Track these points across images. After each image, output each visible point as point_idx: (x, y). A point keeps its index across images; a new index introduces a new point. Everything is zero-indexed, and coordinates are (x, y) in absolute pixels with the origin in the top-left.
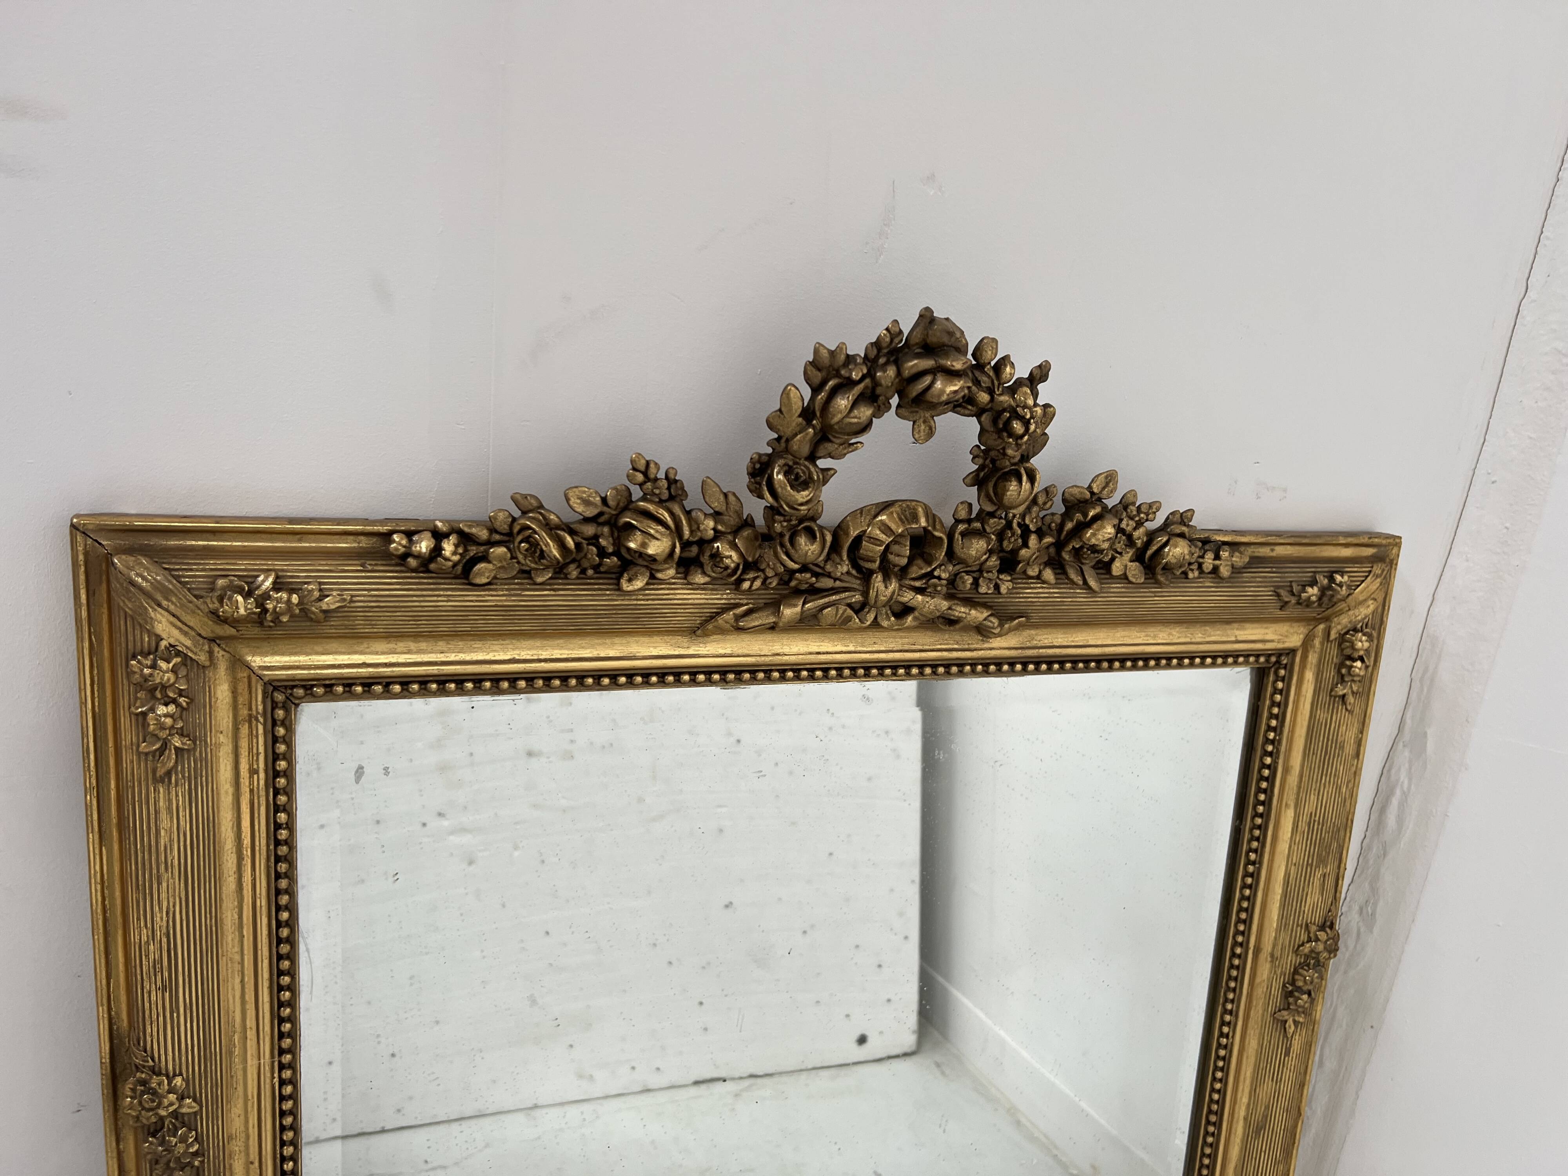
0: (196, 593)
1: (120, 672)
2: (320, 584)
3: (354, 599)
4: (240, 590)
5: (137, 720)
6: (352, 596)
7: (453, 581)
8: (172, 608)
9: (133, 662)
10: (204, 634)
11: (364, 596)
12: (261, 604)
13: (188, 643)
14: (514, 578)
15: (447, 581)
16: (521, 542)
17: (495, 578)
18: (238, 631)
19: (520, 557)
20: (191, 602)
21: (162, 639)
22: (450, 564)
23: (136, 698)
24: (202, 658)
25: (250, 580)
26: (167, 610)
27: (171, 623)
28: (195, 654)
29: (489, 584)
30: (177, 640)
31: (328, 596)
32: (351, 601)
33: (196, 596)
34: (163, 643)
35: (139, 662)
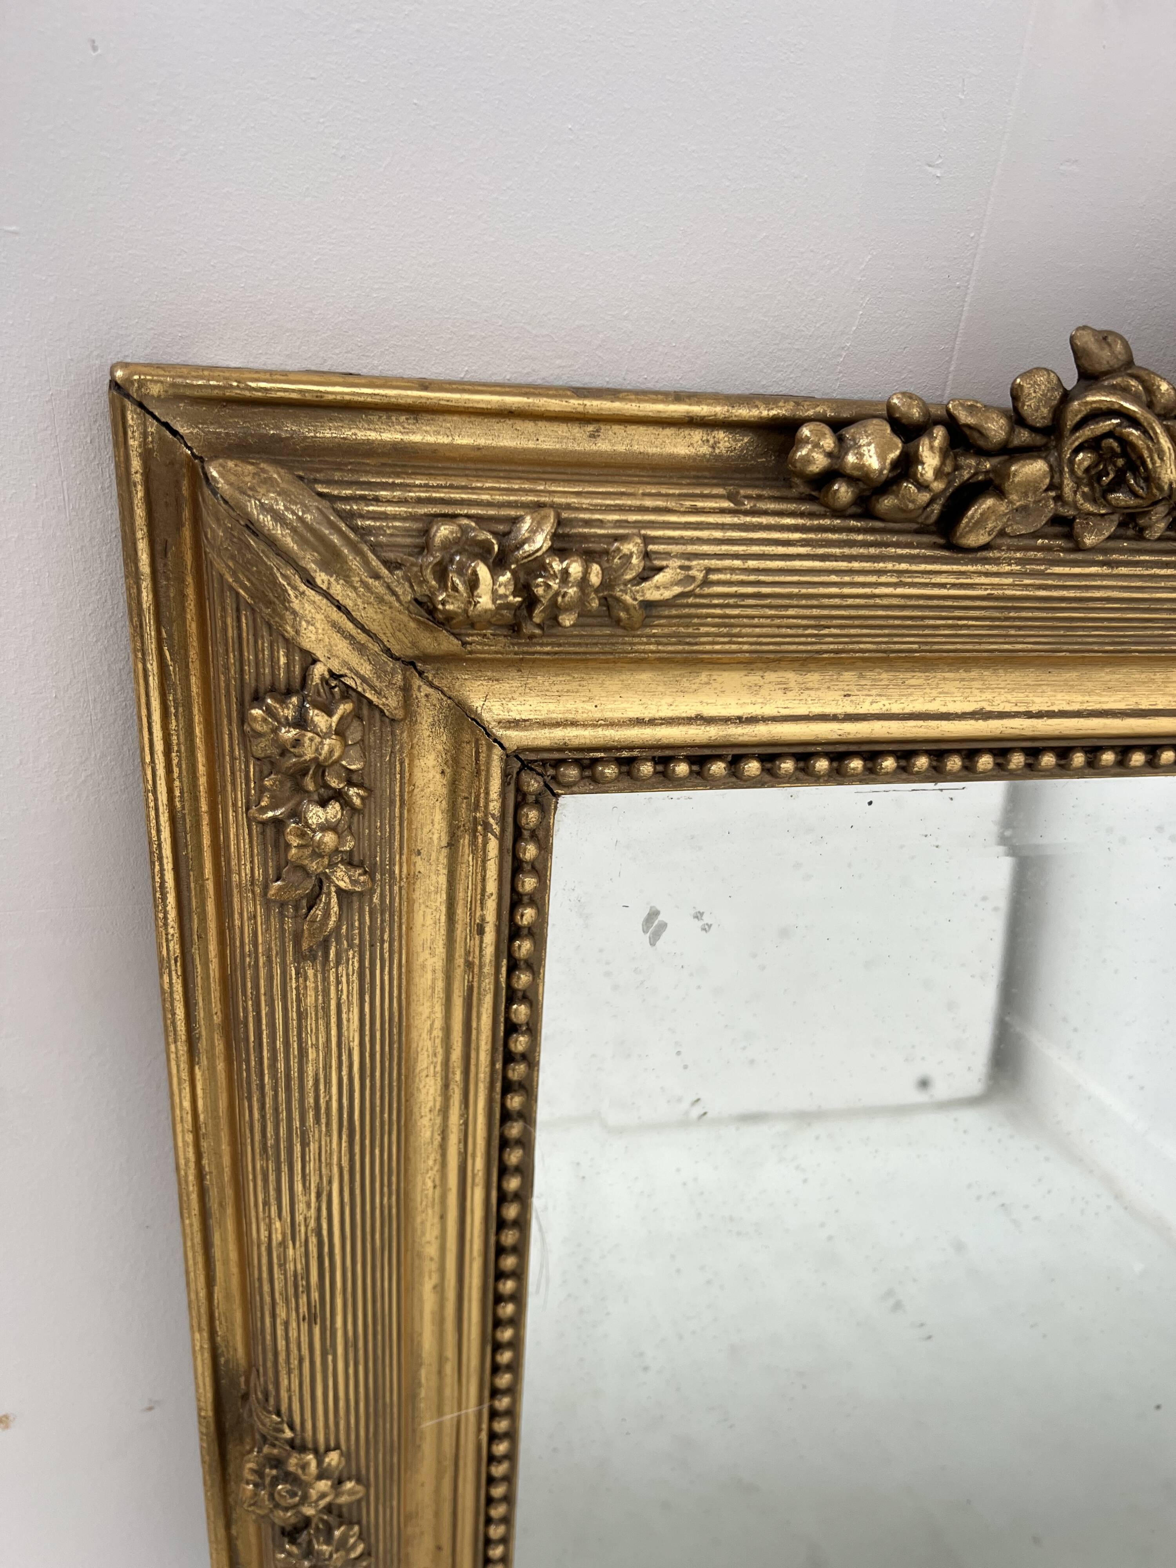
0: (391, 556)
1: (228, 733)
2: (647, 540)
3: (714, 577)
4: (482, 552)
5: (263, 833)
6: (709, 570)
7: (916, 539)
8: (338, 590)
9: (257, 712)
10: (396, 649)
11: (733, 570)
12: (524, 588)
13: (366, 669)
14: (1035, 535)
15: (903, 538)
16: (1076, 451)
17: (1002, 533)
18: (464, 644)
19: (1068, 485)
20: (377, 576)
21: (315, 661)
22: (925, 497)
23: (262, 790)
24: (391, 702)
25: (501, 528)
26: (326, 595)
27: (334, 625)
28: (378, 693)
29: (986, 547)
30: (345, 663)
31: (660, 569)
32: (706, 583)
33: (386, 563)
34: (319, 670)
35: (269, 711)
